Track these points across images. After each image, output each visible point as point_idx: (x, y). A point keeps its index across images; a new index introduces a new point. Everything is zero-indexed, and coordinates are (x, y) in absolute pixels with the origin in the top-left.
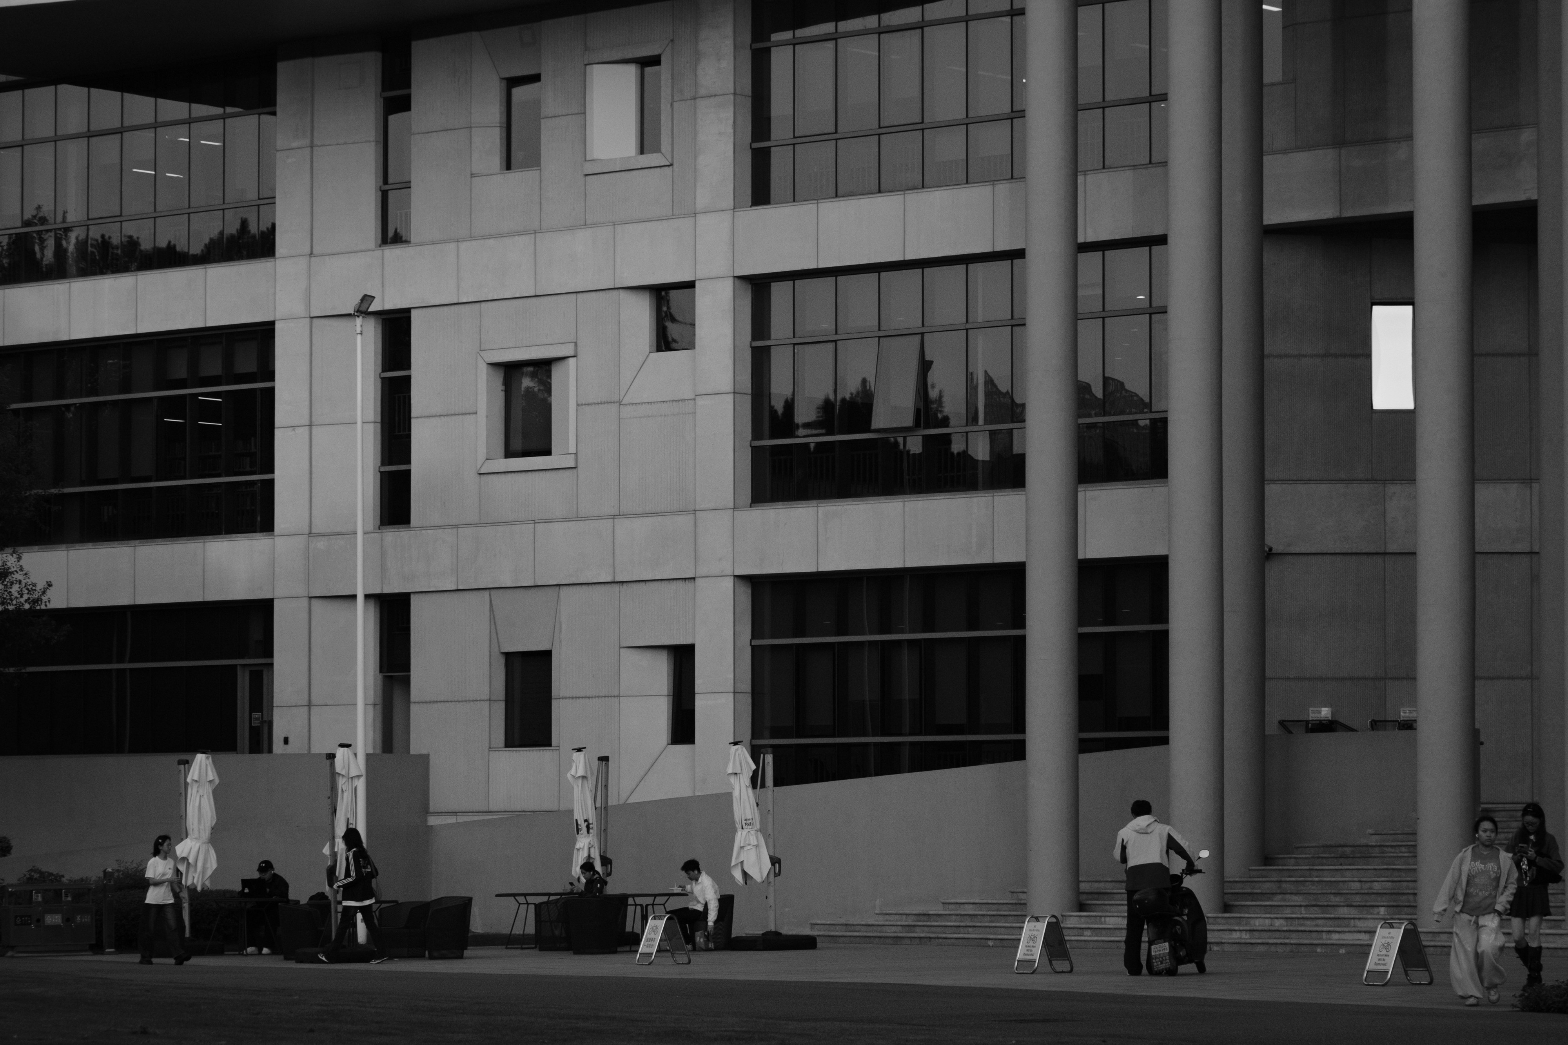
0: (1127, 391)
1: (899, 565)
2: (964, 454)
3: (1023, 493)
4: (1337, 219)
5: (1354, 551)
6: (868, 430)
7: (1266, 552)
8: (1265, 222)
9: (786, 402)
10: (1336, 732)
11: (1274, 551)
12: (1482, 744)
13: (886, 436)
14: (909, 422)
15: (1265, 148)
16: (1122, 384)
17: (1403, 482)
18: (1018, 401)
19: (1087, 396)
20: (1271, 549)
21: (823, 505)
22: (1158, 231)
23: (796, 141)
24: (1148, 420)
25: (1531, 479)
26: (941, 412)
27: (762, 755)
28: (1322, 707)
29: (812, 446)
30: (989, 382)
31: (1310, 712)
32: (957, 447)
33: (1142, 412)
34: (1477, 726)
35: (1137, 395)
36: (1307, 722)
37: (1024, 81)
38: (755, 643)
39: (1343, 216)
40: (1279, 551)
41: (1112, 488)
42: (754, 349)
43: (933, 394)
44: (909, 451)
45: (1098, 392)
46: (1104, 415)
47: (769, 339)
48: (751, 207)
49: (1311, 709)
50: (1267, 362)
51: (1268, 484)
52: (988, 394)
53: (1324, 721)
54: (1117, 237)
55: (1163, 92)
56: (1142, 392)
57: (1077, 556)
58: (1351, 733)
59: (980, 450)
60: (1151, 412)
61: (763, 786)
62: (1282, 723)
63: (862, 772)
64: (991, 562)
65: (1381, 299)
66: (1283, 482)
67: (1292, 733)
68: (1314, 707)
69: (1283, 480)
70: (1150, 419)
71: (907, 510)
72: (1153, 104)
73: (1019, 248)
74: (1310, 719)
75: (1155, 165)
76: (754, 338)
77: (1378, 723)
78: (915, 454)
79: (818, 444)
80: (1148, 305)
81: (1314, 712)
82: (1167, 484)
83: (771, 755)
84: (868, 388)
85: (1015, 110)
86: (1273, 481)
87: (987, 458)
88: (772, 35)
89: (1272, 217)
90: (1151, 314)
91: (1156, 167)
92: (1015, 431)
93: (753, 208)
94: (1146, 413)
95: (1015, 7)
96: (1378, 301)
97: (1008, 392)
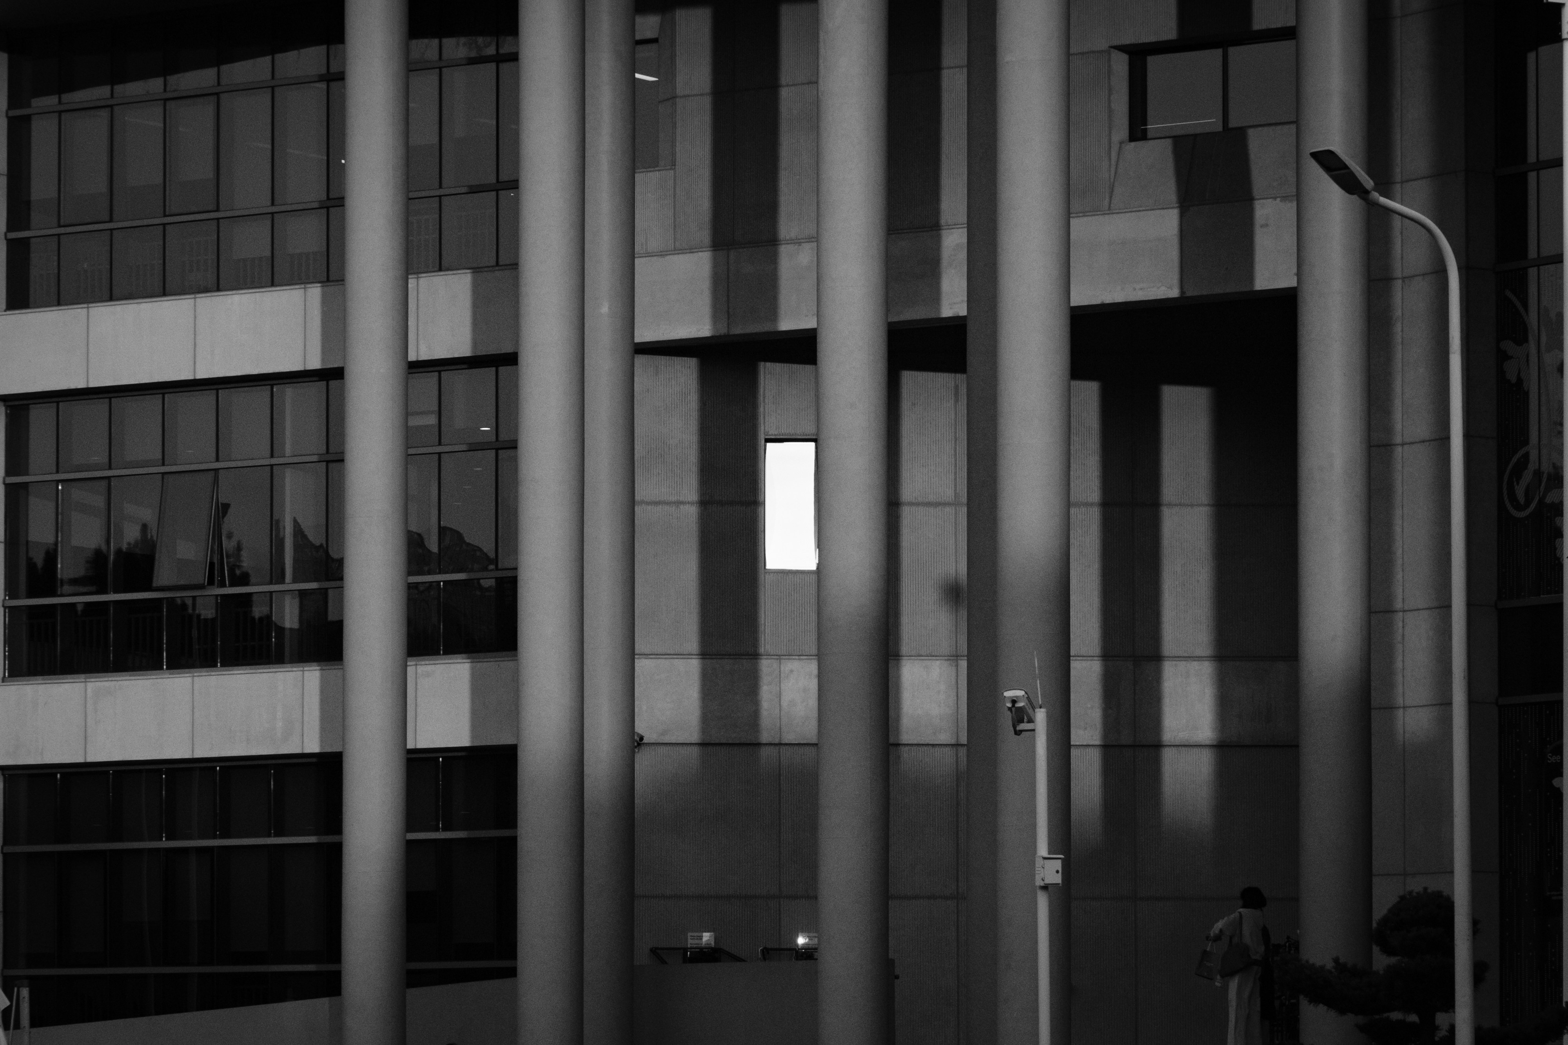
0: (469, 544)
1: (187, 755)
2: (267, 620)
3: (340, 667)
4: (725, 336)
5: (743, 741)
6: (150, 589)
7: (637, 741)
8: (637, 340)
9: (48, 553)
10: (720, 961)
11: (645, 741)
12: (897, 977)
13: (172, 596)
14: (201, 577)
15: (637, 248)
16: (459, 536)
17: (802, 657)
18: (335, 555)
19: (420, 551)
20: (642, 738)
21: (93, 680)
22: (507, 349)
23: (62, 230)
24: (494, 580)
25: (957, 656)
26: (239, 567)
27: (16, 989)
28: (703, 932)
29: (80, 608)
30: (298, 531)
31: (689, 938)
32: (258, 611)
33: (485, 569)
34: (891, 955)
35: (480, 550)
36: (685, 950)
37: (343, 161)
38: (8, 849)
39: (731, 333)
40: (652, 741)
41: (450, 661)
42: (9, 487)
43: (228, 545)
44: (199, 616)
45: (433, 546)
46: (440, 573)
47: (27, 473)
48: (5, 311)
49: (689, 934)
50: (637, 509)
51: (638, 658)
52: (297, 547)
53: (706, 949)
54: (456, 356)
55: (512, 179)
56: (488, 547)
57: (406, 744)
58: (738, 963)
59: (287, 617)
60: (497, 569)
61: (17, 1026)
62: (654, 951)
63: (139, 1011)
64: (301, 752)
65: (777, 435)
66: (658, 656)
67: (666, 963)
68: (692, 932)
69: (657, 655)
70: (496, 579)
71: (196, 686)
72: (502, 193)
73: (336, 366)
74: (689, 946)
75: (503, 267)
76: (9, 471)
77: (770, 952)
78: (207, 619)
79: (88, 604)
80: (494, 439)
81: (693, 938)
82: (516, 658)
83: (27, 989)
84: (149, 537)
85: (331, 196)
86: (646, 655)
87: (296, 626)
88: (33, 100)
89: (645, 334)
90: (497, 450)
91: (503, 270)
92: (330, 592)
93: (8, 312)
94: (491, 570)
95: (332, 70)
96: (773, 437)
97: (321, 545)
